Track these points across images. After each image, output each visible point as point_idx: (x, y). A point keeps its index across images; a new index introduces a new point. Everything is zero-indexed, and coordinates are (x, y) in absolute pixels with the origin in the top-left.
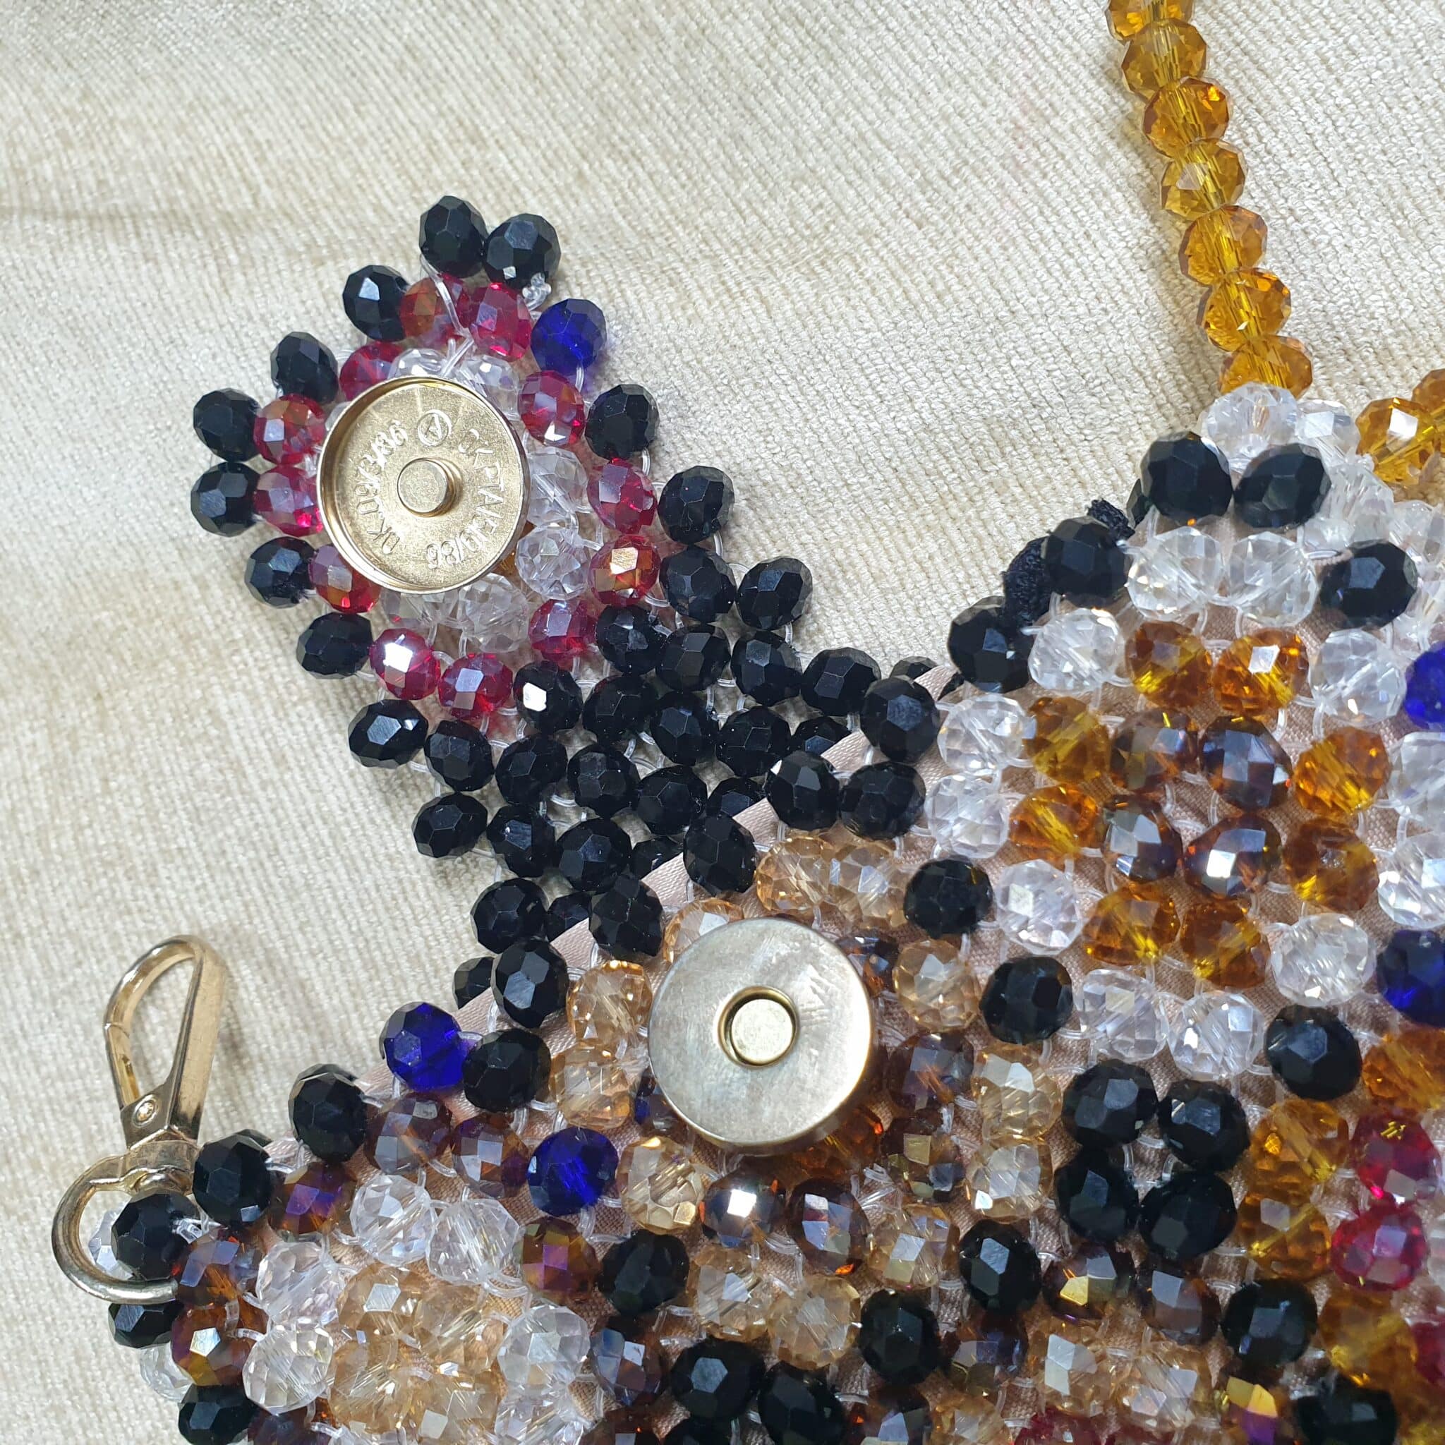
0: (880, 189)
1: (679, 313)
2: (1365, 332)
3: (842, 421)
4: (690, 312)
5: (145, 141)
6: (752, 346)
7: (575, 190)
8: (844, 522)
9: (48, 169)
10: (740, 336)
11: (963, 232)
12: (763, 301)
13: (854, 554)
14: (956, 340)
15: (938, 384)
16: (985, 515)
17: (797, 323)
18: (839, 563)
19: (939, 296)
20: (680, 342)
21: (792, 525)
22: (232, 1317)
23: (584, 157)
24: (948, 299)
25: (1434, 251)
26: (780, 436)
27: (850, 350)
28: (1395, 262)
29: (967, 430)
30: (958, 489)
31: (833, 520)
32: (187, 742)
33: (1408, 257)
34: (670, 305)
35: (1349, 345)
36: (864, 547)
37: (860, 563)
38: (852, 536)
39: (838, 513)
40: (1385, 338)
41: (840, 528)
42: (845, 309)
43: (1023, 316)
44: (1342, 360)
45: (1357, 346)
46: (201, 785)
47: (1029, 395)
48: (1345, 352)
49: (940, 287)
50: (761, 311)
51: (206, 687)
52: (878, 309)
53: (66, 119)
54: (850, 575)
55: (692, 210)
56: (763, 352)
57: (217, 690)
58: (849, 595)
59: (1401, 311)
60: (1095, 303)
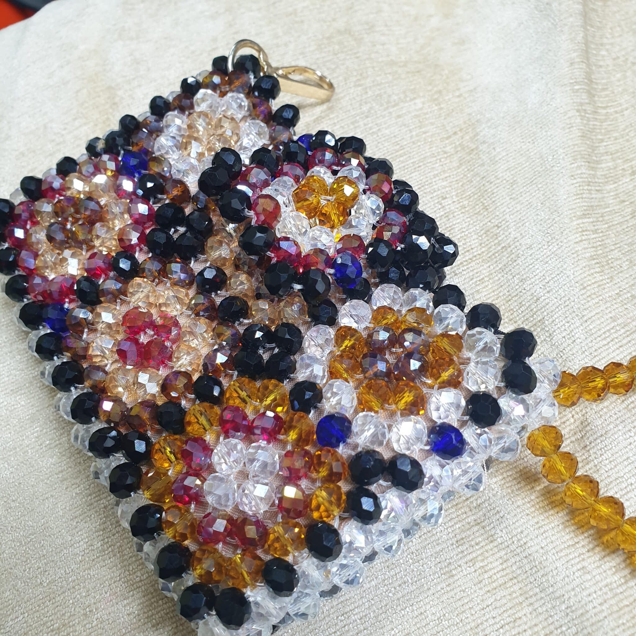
0: (630, 284)
1: (573, 215)
2: (595, 453)
3: (538, 271)
4: (574, 219)
5: (619, 80)
6: (563, 238)
7: (618, 199)
8: (499, 279)
9: (604, 53)
10: (567, 234)
11: (616, 306)
12: (581, 241)
13: (487, 284)
14: (573, 303)
15: (555, 300)
16: (506, 325)
17: (573, 252)
18: (483, 279)
19: (590, 296)
20: (562, 216)
21: (496, 262)
22: (223, 89)
23: (631, 203)
24: (589, 299)
25: (632, 478)
26: (530, 252)
27: (565, 269)
28: (626, 463)
29: (539, 313)
30: (515, 314)
31: (499, 275)
32: (404, 92)
33: (629, 468)
34: (575, 212)
35: (588, 448)
36: (490, 286)
37: (483, 285)
38: (494, 282)
39: (503, 276)
40: (593, 461)
41: (497, 278)
42: (581, 267)
43: (585, 325)
44: (582, 446)
45: (588, 451)
46: (390, 96)
47: (554, 331)
48: (586, 447)
49: (594, 296)
50: (577, 240)
51: (424, 96)
52: (583, 276)
53: (623, 59)
54: (478, 282)
55: (614, 231)
56: (561, 242)
57: (422, 100)
58: (471, 283)
59: (605, 466)
60: (594, 349)
